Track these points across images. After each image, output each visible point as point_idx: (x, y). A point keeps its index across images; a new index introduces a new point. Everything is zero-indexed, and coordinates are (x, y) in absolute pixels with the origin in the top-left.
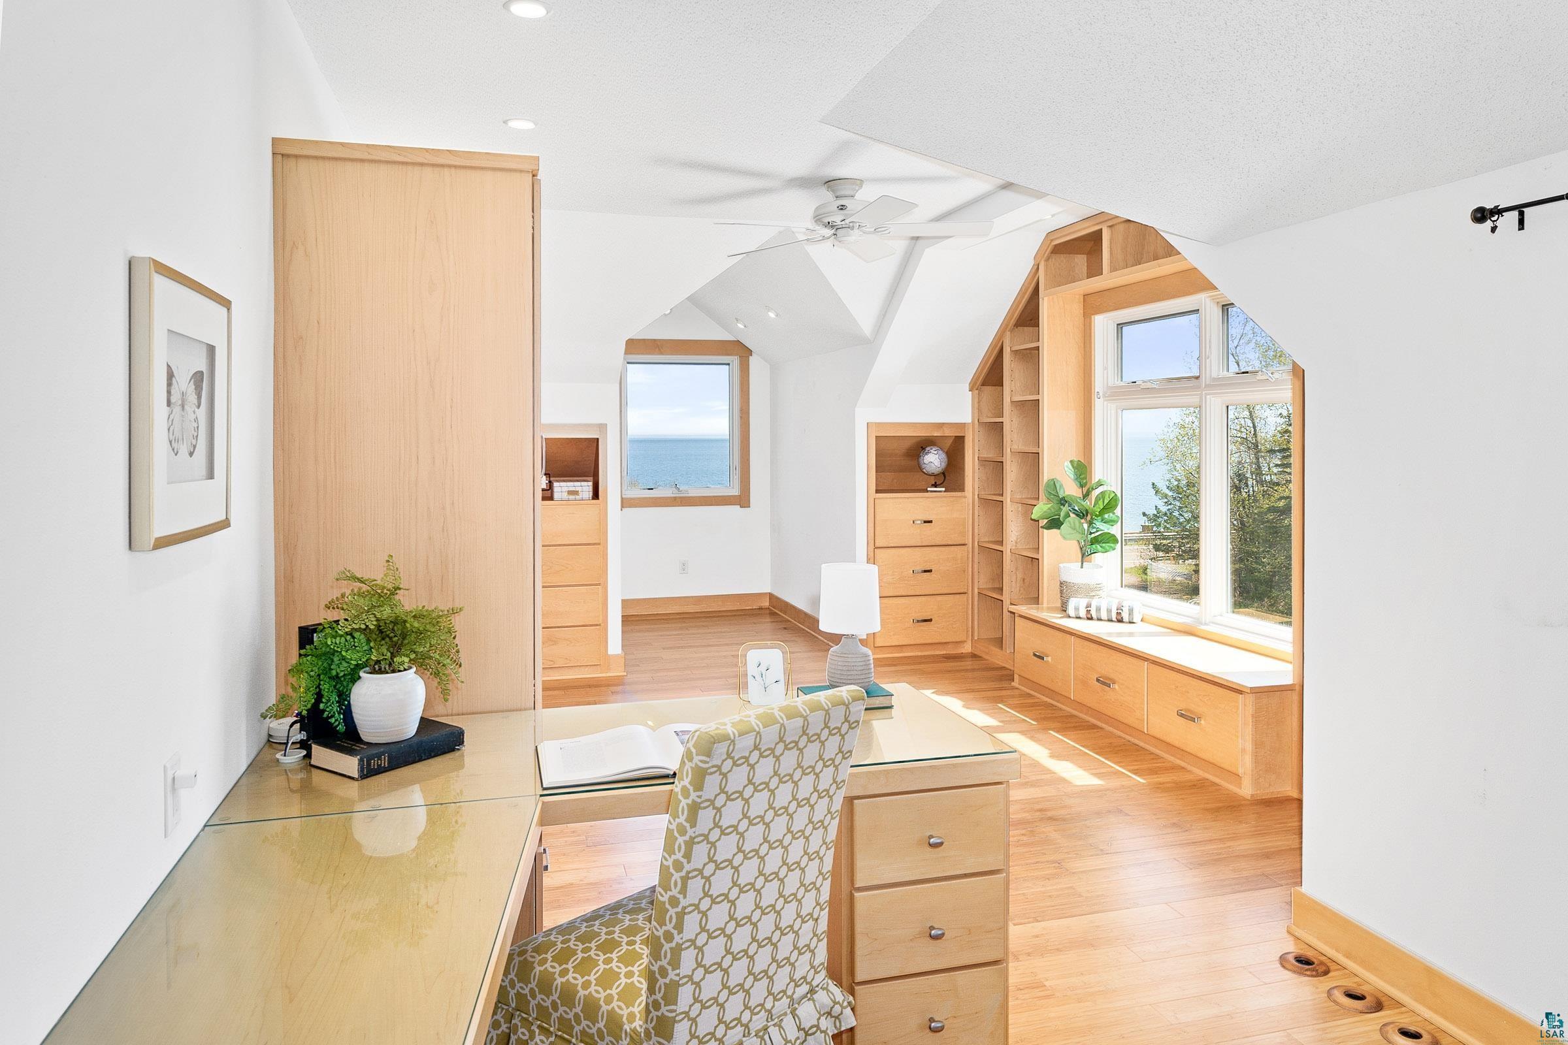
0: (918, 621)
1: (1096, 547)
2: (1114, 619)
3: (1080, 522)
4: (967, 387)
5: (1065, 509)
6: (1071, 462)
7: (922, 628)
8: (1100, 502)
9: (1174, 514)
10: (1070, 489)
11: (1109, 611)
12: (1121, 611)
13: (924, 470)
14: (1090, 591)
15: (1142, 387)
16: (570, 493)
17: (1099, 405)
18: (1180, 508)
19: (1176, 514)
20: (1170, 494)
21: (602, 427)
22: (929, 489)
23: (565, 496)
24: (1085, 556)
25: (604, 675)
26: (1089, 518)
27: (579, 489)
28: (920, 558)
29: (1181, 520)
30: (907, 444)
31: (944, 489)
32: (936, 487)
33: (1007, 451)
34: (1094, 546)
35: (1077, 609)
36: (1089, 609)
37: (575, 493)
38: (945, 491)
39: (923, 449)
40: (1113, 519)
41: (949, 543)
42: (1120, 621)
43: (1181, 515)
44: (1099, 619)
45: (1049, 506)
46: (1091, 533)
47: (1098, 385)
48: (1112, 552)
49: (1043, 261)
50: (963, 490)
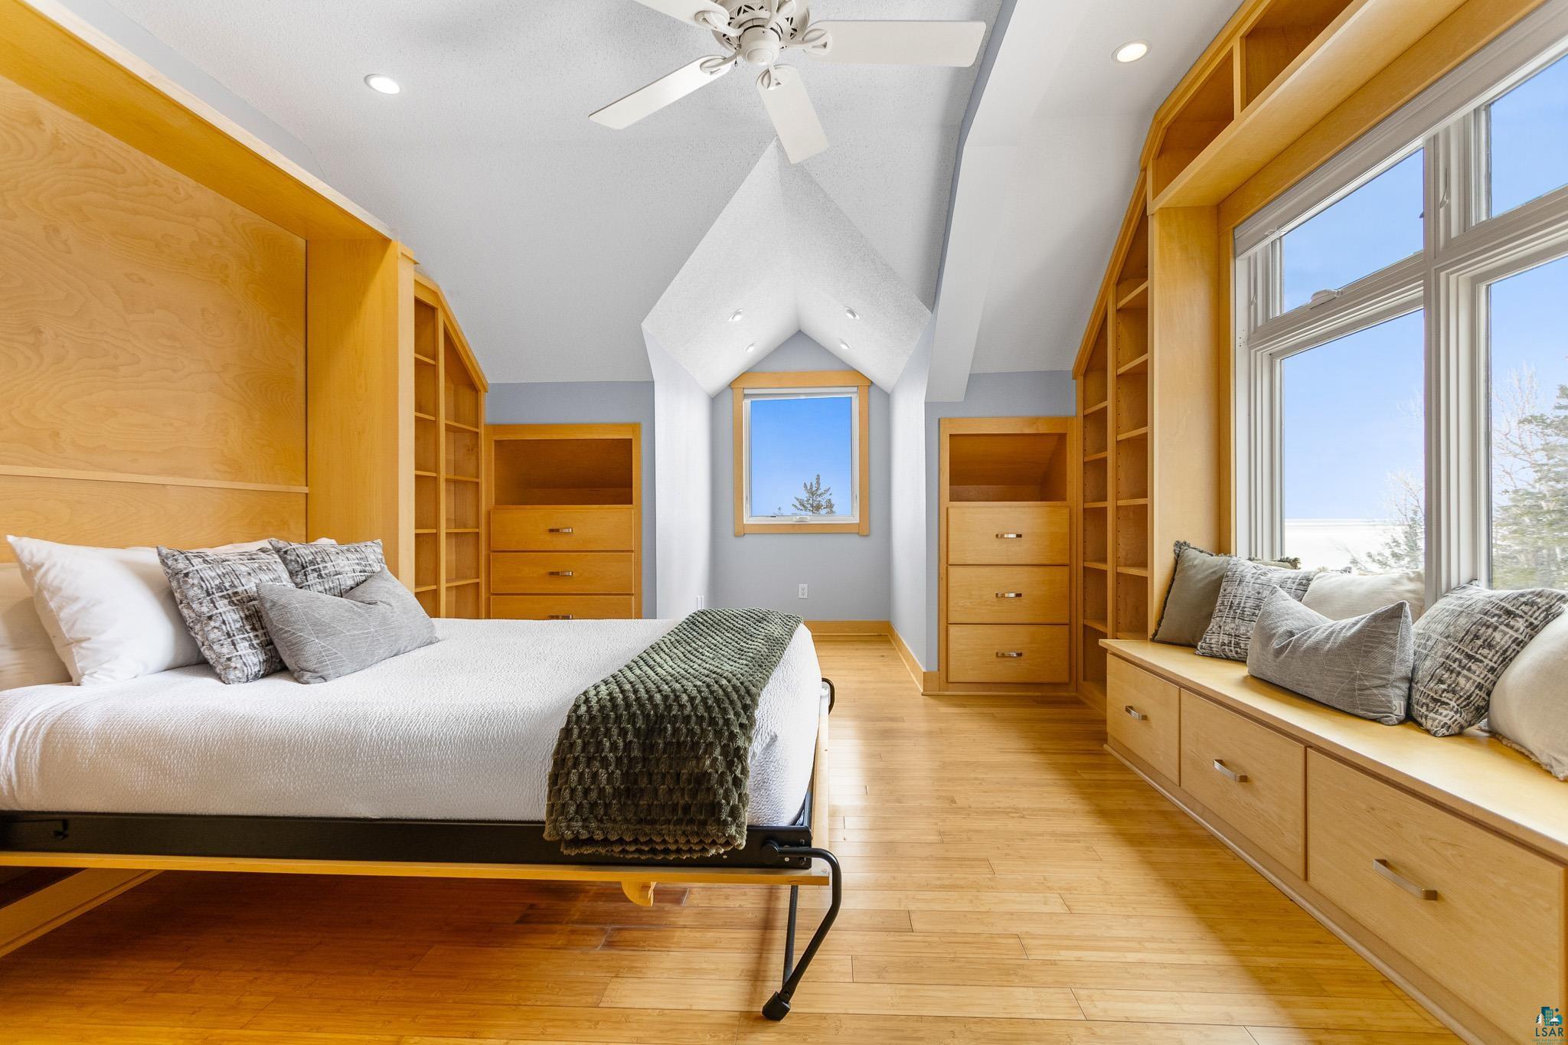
0: (1003, 656)
7: (1010, 664)
21: (636, 427)
28: (1007, 580)
33: (1111, 443)
41: (1046, 563)
47: (1241, 332)
49: (1151, 160)
50: (1064, 499)
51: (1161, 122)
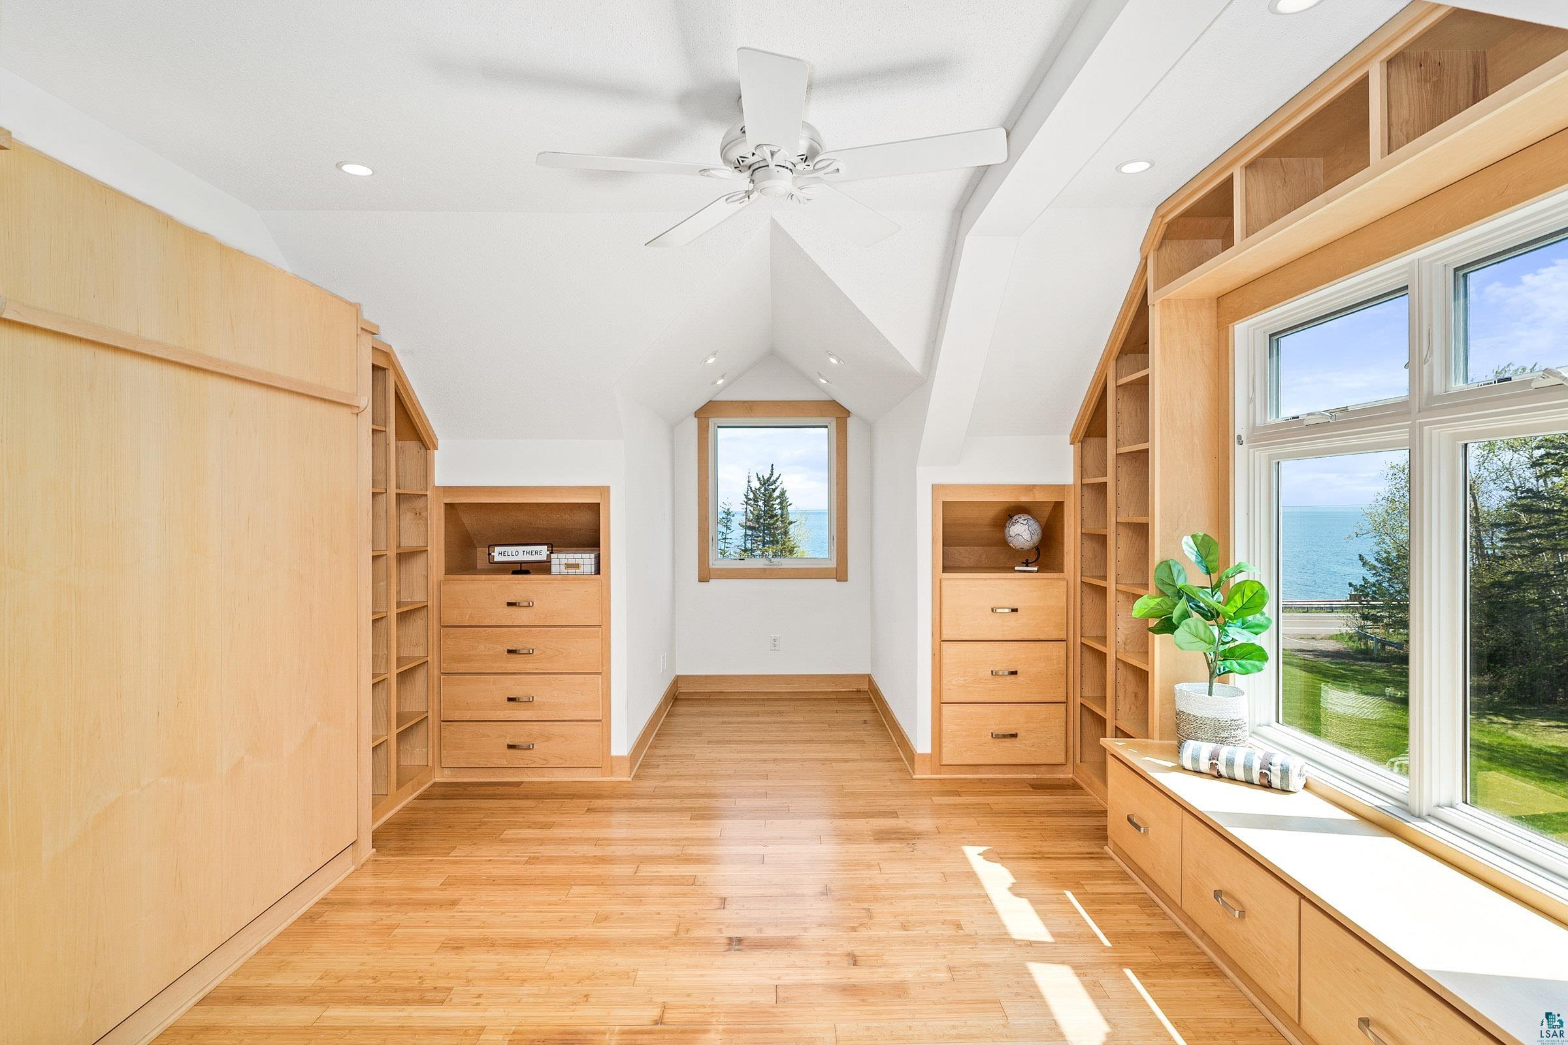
0: (998, 737)
1: (1231, 664)
2: (1256, 781)
3: (1206, 627)
4: (1068, 438)
5: (1182, 605)
6: (1193, 537)
7: (1005, 744)
8: (1238, 597)
9: (1384, 585)
10: (1193, 578)
11: (1248, 768)
12: (1268, 772)
13: (1011, 544)
14: (1221, 732)
15: (1306, 423)
16: (568, 566)
17: (1240, 454)
18: (1390, 579)
19: (1385, 584)
20: (1379, 565)
21: (605, 491)
22: (1016, 568)
23: (563, 570)
24: (1215, 674)
25: (608, 779)
26: (1220, 620)
27: (580, 562)
28: (1002, 657)
29: (1392, 592)
30: (991, 513)
31: (1036, 569)
32: (1027, 566)
33: (1111, 520)
34: (1228, 663)
35: (1195, 759)
36: (1214, 762)
37: (576, 566)
38: (1038, 572)
39: (1011, 517)
40: (1260, 623)
41: (1042, 638)
42: (1268, 786)
43: (1390, 586)
44: (1232, 779)
45: (1158, 600)
46: (1224, 643)
47: (1240, 426)
48: (1257, 674)
49: (1152, 251)
50: (1062, 571)
51: (1163, 217)
